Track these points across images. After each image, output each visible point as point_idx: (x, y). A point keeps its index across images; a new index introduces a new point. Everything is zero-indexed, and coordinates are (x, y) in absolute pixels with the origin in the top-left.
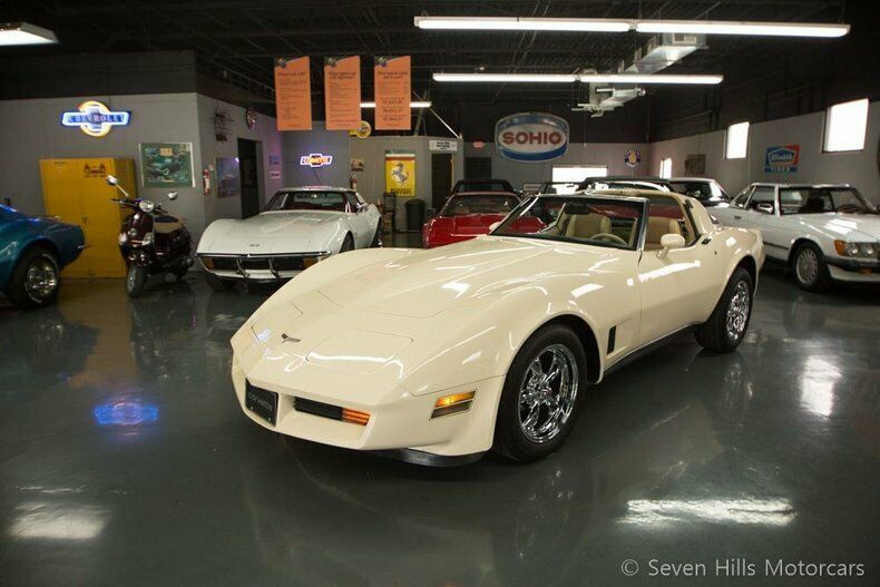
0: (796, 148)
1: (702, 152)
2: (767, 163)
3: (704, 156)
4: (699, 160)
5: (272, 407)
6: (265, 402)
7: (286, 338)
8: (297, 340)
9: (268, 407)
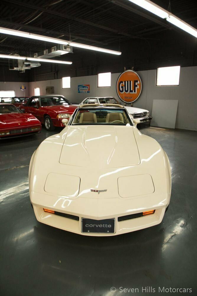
0: (89, 85)
1: (52, 86)
2: (79, 90)
3: (53, 87)
4: (51, 89)
5: (111, 226)
6: (103, 225)
7: (97, 191)
8: (105, 191)
9: (107, 226)
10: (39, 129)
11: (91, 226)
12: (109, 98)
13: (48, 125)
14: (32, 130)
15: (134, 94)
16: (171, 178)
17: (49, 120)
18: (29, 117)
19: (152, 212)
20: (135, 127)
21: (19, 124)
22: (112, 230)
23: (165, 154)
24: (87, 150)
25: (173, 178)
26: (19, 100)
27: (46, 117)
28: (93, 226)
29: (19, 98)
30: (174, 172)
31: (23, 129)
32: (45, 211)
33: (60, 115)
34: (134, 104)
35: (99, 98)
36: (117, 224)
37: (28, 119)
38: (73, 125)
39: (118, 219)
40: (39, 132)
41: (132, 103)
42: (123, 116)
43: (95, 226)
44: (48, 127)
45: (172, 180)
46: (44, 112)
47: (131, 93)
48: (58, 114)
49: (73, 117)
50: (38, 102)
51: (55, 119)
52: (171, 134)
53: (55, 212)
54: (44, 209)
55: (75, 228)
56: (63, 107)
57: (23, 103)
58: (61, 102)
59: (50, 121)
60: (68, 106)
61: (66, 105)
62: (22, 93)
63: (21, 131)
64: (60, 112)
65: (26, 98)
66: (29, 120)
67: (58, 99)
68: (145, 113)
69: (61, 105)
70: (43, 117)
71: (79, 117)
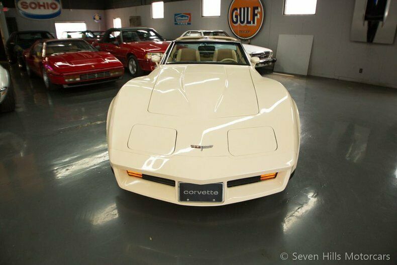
0: (189, 14)
1: (138, 15)
2: (175, 21)
3: (140, 17)
4: (137, 19)
5: (217, 192)
6: (208, 191)
7: (200, 147)
8: (211, 147)
9: (213, 193)
10: (121, 73)
11: (191, 192)
12: (217, 32)
13: (133, 69)
14: (112, 74)
15: (253, 26)
16: (300, 137)
17: (134, 62)
18: (106, 56)
19: (274, 176)
20: (252, 67)
21: (93, 66)
22: (219, 198)
23: (293, 102)
24: (186, 95)
25: (303, 138)
26: (92, 36)
27: (131, 58)
28: (193, 192)
29: (92, 33)
30: (304, 131)
31: (98, 73)
32: (130, 175)
33: (150, 54)
34: (253, 41)
35: (204, 31)
36: (227, 192)
37: (106, 59)
38: (167, 64)
39: (227, 185)
40: (121, 78)
41: (250, 39)
42: (237, 53)
43: (196, 193)
44: (134, 71)
45: (301, 140)
46: (127, 51)
47: (248, 25)
48: (147, 52)
49: (167, 53)
50: (119, 37)
51: (142, 60)
52: (302, 83)
53: (143, 175)
54: (128, 172)
55: (171, 196)
56: (154, 44)
57: (98, 40)
58: (151, 38)
59: (136, 63)
60: (161, 43)
61: (157, 41)
62: (97, 25)
63: (96, 75)
64: (150, 50)
65: (101, 32)
66: (107, 61)
67: (146, 32)
68: (267, 53)
69: (151, 41)
70: (126, 57)
71: (175, 56)
